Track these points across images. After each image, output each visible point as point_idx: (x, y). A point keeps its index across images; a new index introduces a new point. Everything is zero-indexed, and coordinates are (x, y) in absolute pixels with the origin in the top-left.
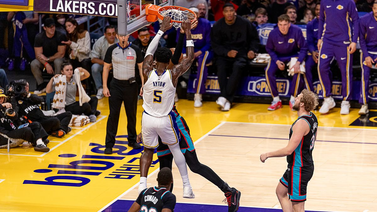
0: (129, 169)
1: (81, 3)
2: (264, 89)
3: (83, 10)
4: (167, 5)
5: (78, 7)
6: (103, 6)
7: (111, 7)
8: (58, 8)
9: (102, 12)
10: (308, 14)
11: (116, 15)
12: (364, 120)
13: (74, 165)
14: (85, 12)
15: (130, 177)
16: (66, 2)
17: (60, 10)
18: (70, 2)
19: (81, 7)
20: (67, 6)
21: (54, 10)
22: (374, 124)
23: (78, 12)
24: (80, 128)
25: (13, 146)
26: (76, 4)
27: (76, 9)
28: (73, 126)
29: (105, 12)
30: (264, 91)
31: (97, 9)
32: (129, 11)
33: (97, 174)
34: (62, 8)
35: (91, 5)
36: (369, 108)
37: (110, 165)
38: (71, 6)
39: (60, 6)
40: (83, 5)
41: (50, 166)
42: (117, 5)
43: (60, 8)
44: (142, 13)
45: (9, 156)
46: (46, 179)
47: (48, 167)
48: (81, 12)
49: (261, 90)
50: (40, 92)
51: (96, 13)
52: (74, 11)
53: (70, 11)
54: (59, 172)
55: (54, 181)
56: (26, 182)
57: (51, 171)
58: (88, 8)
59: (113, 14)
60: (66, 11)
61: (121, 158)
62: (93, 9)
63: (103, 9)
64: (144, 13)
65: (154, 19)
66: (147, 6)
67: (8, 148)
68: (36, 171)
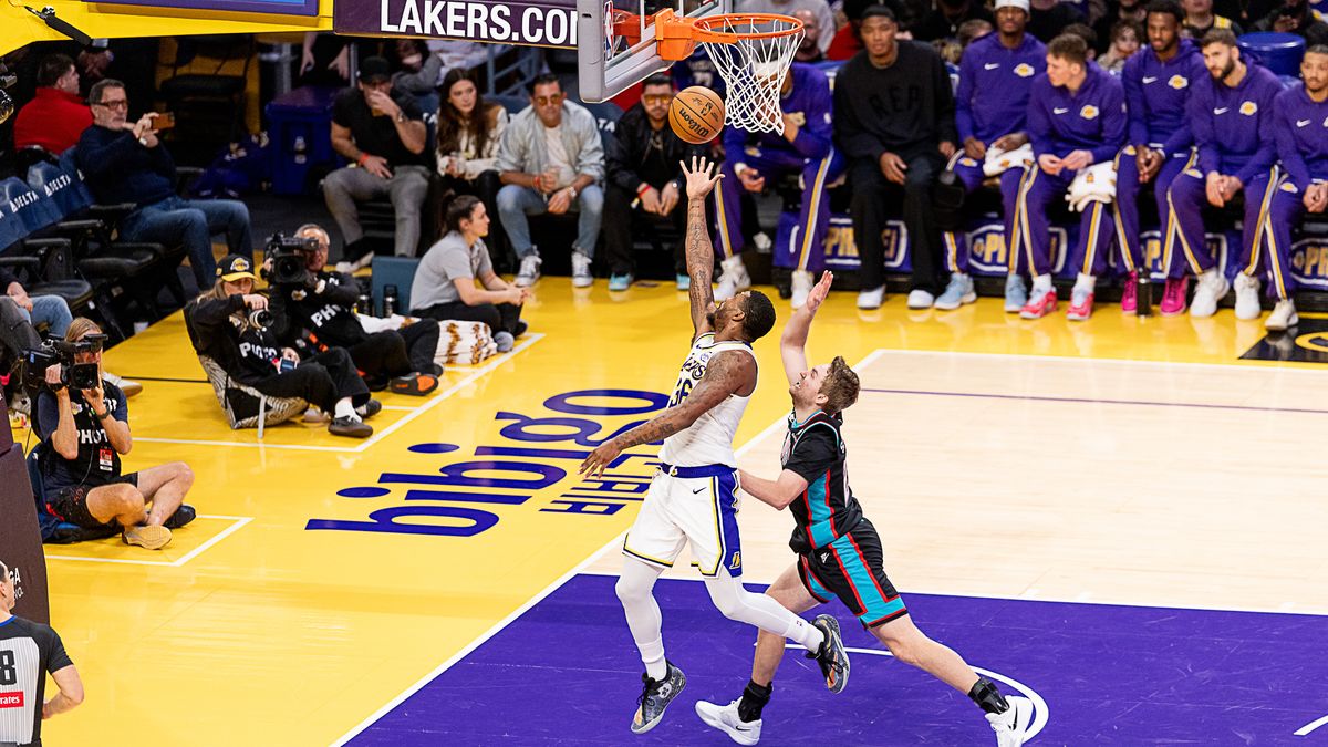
0: (608, 486)
1: (472, 8)
2: (995, 255)
3: (477, 27)
4: (716, 12)
5: (461, 19)
6: (533, 16)
7: (556, 19)
8: (405, 22)
9: (533, 33)
10: (1124, 39)
11: (573, 41)
12: (1283, 345)
13: (454, 474)
14: (484, 34)
15: (613, 509)
16: (428, 5)
17: (411, 29)
18: (440, 5)
19: (472, 21)
20: (432, 16)
21: (394, 28)
22: (1309, 356)
23: (462, 33)
24: (470, 369)
25: (277, 420)
26: (457, 12)
27: (457, 26)
28: (450, 362)
29: (539, 32)
30: (994, 262)
31: (517, 27)
32: (610, 32)
33: (519, 500)
34: (416, 23)
35: (500, 14)
36: (1298, 308)
37: (554, 475)
38: (443, 16)
39: (411, 17)
40: (478, 14)
41: (385, 478)
42: (574, 15)
43: (411, 23)
44: (647, 34)
45: (262, 452)
46: (371, 516)
47: (380, 481)
48: (471, 33)
49: (988, 259)
50: (355, 266)
51: (516, 36)
52: (451, 31)
53: (441, 31)
54: (411, 495)
55: (395, 520)
56: (314, 525)
57: (386, 492)
58: (490, 22)
59: (562, 39)
60: (428, 30)
62: (506, 26)
63: (535, 24)
64: (651, 37)
65: (680, 53)
66: (659, 15)
67: (261, 425)
68: (341, 493)
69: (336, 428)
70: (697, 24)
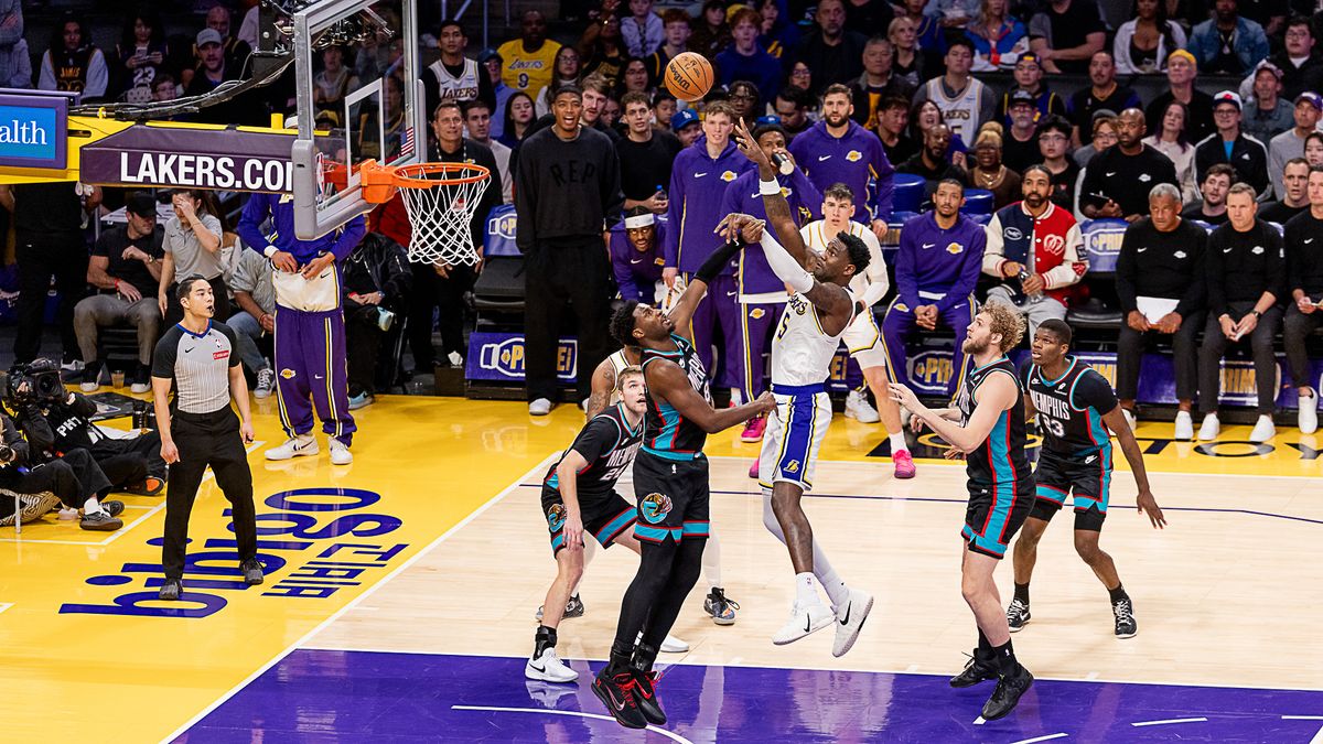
0: (322, 572)
1: (200, 160)
3: (205, 176)
4: (413, 162)
5: (191, 170)
6: (254, 166)
7: (274, 169)
8: (142, 173)
9: (253, 182)
11: (289, 189)
14: (211, 182)
15: (326, 593)
16: (162, 158)
17: (147, 179)
18: (173, 158)
19: (200, 171)
20: (165, 168)
21: (133, 179)
23: (191, 182)
25: (32, 516)
26: (188, 164)
27: (187, 176)
29: (259, 180)
31: (239, 176)
32: (321, 179)
34: (152, 173)
35: (225, 165)
38: (175, 168)
39: (147, 169)
40: (205, 165)
41: (127, 568)
42: (289, 165)
43: (147, 174)
44: (353, 181)
45: (19, 546)
46: (115, 601)
47: (122, 571)
51: (238, 184)
52: (183, 181)
53: (173, 180)
55: (137, 604)
56: (66, 609)
58: (216, 173)
60: (162, 180)
61: (304, 546)
62: (231, 176)
63: (255, 174)
64: (357, 183)
65: (382, 197)
66: (363, 164)
67: (18, 522)
68: (90, 581)
69: (85, 523)
70: (397, 172)
